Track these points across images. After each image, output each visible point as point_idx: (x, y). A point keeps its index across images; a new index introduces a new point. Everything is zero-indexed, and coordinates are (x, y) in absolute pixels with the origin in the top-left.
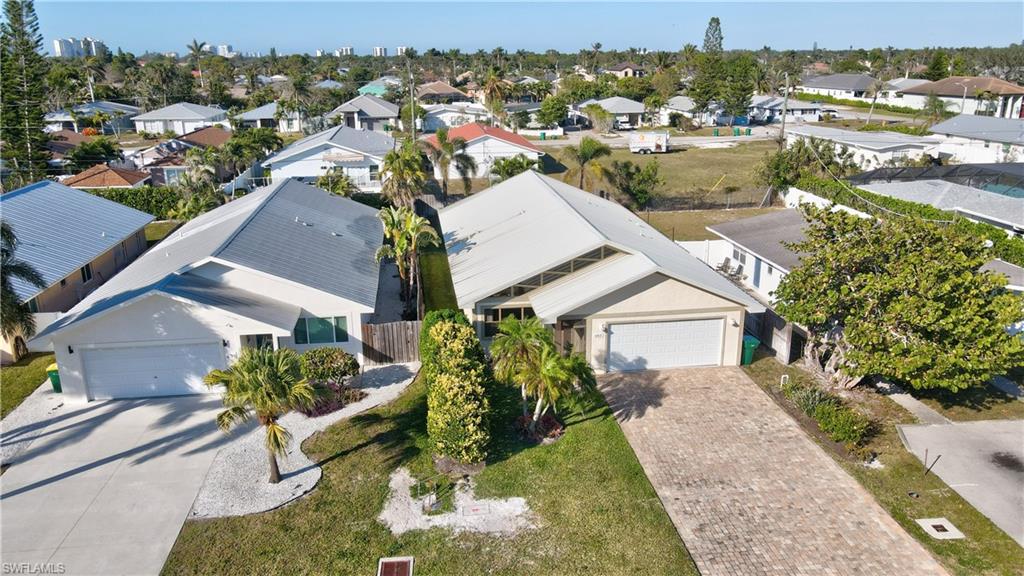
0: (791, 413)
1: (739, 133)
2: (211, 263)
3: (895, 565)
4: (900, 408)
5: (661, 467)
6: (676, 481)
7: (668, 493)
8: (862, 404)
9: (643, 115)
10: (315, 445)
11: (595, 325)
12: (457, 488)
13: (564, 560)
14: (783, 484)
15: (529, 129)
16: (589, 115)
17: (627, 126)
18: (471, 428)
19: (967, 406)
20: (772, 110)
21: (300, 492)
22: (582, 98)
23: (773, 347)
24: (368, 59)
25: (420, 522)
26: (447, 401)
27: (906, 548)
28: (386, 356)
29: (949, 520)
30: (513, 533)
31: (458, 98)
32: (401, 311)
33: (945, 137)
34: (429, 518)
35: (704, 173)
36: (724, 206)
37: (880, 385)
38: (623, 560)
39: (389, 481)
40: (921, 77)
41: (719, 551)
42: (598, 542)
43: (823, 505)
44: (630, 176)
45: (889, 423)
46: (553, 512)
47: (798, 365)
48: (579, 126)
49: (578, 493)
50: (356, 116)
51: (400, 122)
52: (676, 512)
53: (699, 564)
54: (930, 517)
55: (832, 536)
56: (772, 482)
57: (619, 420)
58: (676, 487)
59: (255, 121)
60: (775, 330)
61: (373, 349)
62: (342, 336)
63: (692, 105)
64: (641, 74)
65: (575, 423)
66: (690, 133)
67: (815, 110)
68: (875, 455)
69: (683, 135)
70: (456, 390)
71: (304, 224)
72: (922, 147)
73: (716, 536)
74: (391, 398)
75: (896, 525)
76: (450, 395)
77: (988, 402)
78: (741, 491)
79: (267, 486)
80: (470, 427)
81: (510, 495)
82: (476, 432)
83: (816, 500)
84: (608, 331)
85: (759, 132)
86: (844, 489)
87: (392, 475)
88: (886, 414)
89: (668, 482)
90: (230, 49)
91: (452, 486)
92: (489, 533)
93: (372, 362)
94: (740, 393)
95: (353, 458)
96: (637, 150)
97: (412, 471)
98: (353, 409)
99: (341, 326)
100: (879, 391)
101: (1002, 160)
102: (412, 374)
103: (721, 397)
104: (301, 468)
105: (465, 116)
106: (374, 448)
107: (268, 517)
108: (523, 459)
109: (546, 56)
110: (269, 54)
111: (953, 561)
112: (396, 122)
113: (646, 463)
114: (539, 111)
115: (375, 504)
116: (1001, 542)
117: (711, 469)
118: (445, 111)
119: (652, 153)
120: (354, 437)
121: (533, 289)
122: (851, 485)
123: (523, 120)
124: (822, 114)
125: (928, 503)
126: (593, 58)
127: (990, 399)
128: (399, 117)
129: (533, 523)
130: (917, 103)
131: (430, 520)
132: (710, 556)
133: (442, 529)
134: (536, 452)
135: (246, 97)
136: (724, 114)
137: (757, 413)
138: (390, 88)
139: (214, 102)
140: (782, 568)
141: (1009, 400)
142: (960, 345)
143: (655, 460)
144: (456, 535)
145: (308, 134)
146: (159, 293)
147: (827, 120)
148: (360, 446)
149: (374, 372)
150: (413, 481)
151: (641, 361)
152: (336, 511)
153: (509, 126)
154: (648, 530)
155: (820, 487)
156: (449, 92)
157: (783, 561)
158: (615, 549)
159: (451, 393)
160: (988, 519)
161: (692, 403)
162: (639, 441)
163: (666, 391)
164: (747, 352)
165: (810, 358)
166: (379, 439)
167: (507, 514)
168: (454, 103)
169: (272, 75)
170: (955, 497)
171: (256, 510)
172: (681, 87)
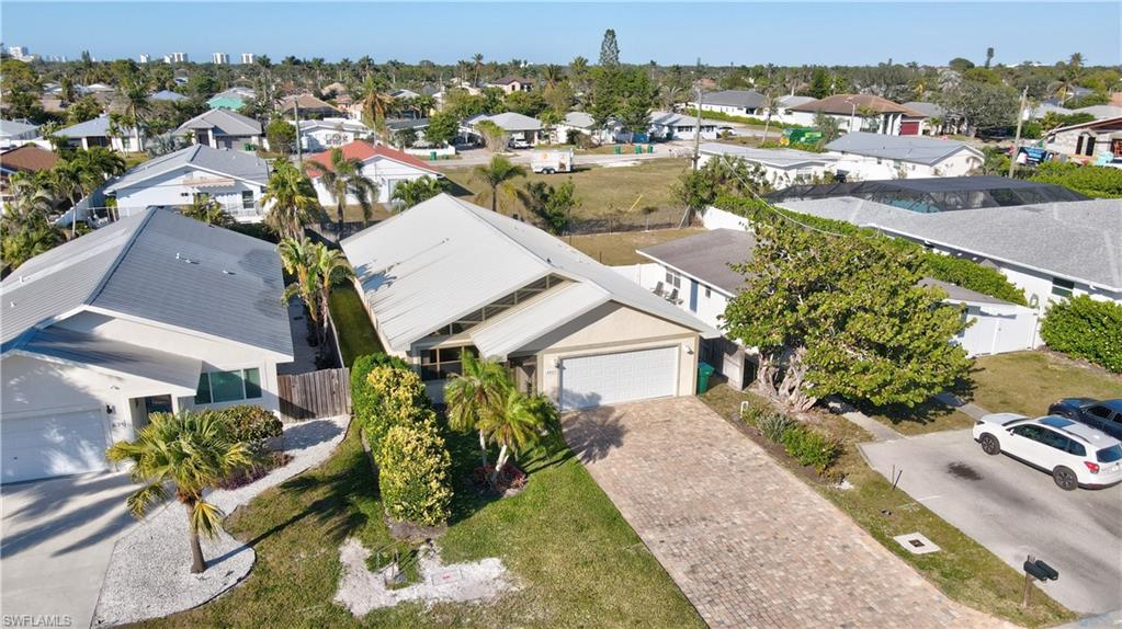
0: (757, 439)
1: (640, 151)
2: (85, 313)
3: (886, 586)
4: (855, 427)
5: (638, 510)
6: (657, 522)
7: (651, 537)
8: (820, 425)
9: (539, 131)
10: (240, 522)
11: (547, 361)
12: (420, 555)
13: (556, 621)
14: (764, 515)
15: (416, 148)
16: (482, 132)
17: (524, 144)
18: (434, 485)
19: (913, 420)
20: (670, 127)
21: (232, 581)
22: (471, 114)
23: (724, 373)
24: (209, 67)
25: (384, 598)
26: (404, 457)
27: (892, 566)
28: (307, 411)
29: (923, 533)
30: (493, 599)
31: (329, 114)
32: (313, 358)
33: (840, 154)
34: (394, 592)
35: (615, 193)
36: (642, 227)
37: (831, 404)
38: (620, 614)
39: (339, 555)
40: (805, 95)
41: (716, 591)
42: (588, 598)
43: (806, 532)
44: (545, 198)
45: (848, 442)
46: (533, 569)
47: (752, 390)
48: (471, 144)
49: (556, 547)
50: (210, 133)
51: (265, 141)
52: (664, 555)
53: (699, 608)
54: (905, 533)
55: (822, 563)
56: (754, 513)
57: (583, 463)
58: (658, 529)
59: (80, 139)
60: (726, 355)
61: (291, 403)
62: (254, 391)
63: (592, 122)
64: (529, 88)
65: (537, 470)
66: (589, 150)
67: (713, 127)
68: (843, 477)
69: (583, 153)
70: (414, 443)
71: (188, 261)
72: (823, 165)
73: (710, 576)
74: (322, 460)
75: (878, 545)
76: (408, 449)
77: (932, 415)
78: (725, 525)
79: (188, 577)
80: (432, 484)
81: (483, 557)
82: (439, 489)
83: (799, 527)
84: (560, 366)
85: (661, 150)
86: (822, 513)
87: (341, 549)
88: (844, 433)
89: (649, 523)
90: (25, 51)
91: (415, 553)
92: (466, 602)
93: (291, 419)
94: (702, 423)
95: (290, 532)
96: (540, 170)
97: (364, 541)
98: (278, 476)
99: (252, 380)
100: (832, 411)
101: (897, 176)
102: (341, 429)
103: (684, 430)
104: (228, 551)
105: (343, 134)
106: (312, 519)
107: (198, 614)
108: (488, 514)
109: (420, 67)
110: (80, 58)
111: (936, 574)
112: (260, 141)
113: (621, 507)
114: (426, 128)
115: (327, 584)
116: (974, 551)
117: (690, 506)
118: (318, 128)
119: (556, 173)
120: (287, 508)
121: (473, 325)
122: (828, 509)
123: (409, 138)
124: (720, 132)
125: (901, 519)
126: (473, 71)
127: (933, 412)
128: (263, 135)
129: (514, 585)
130: (806, 120)
131: (395, 595)
132: (708, 599)
133: (412, 603)
134: (500, 505)
135: (63, 110)
136: (623, 131)
137: (724, 443)
138: (248, 101)
139: (19, 116)
140: (780, 602)
141: (950, 412)
142: (915, 360)
143: (632, 503)
144: (430, 608)
145: (155, 155)
146: (18, 352)
147: (726, 137)
148: (296, 519)
149: (294, 429)
150: (368, 553)
151: (595, 397)
152: (281, 598)
153: (393, 145)
154: (639, 578)
155: (799, 514)
156: (320, 106)
157: (780, 594)
158: (609, 602)
159: (410, 447)
160: (957, 530)
161: (657, 438)
162: (610, 484)
163: (627, 427)
164: (702, 379)
165: (763, 382)
166: (317, 507)
167: (483, 577)
168: (325, 119)
169: (90, 84)
170: (924, 511)
171: (180, 608)
172: (575, 102)
